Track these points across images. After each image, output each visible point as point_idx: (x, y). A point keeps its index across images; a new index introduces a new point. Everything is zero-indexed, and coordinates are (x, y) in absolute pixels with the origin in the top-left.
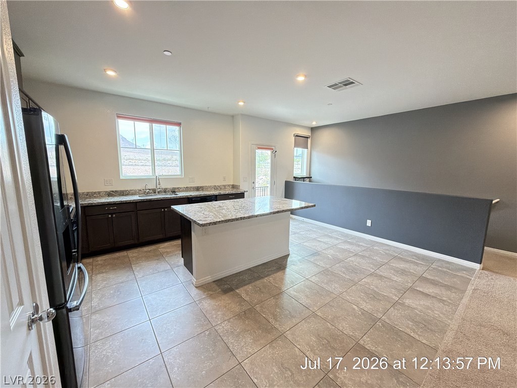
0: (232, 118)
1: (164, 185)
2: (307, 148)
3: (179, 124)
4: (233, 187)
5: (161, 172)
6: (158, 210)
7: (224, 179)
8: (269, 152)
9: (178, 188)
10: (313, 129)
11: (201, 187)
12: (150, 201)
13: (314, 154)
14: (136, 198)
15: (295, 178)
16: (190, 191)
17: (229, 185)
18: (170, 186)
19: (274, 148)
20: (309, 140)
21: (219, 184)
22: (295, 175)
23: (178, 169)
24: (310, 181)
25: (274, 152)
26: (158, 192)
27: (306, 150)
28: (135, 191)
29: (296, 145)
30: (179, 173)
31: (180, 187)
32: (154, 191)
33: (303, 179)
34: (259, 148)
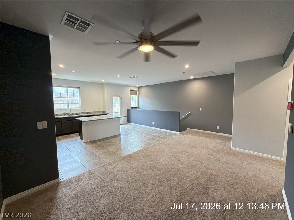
0: (102, 85)
1: (72, 112)
2: (137, 95)
3: (79, 88)
4: (103, 112)
5: (71, 106)
6: (70, 121)
7: (99, 109)
8: (119, 98)
9: (79, 113)
10: (139, 87)
11: (89, 112)
12: (67, 118)
13: (140, 97)
14: (61, 116)
15: (132, 108)
16: (84, 114)
17: (101, 111)
18: (75, 112)
19: (121, 96)
20: (138, 92)
21: (97, 111)
22: (131, 107)
23: (79, 105)
24: (139, 109)
25: (121, 97)
26: (70, 115)
27: (136, 96)
28: (60, 114)
29: (131, 94)
30: (79, 107)
31: (79, 112)
32: (68, 114)
33: (136, 108)
34: (113, 96)
